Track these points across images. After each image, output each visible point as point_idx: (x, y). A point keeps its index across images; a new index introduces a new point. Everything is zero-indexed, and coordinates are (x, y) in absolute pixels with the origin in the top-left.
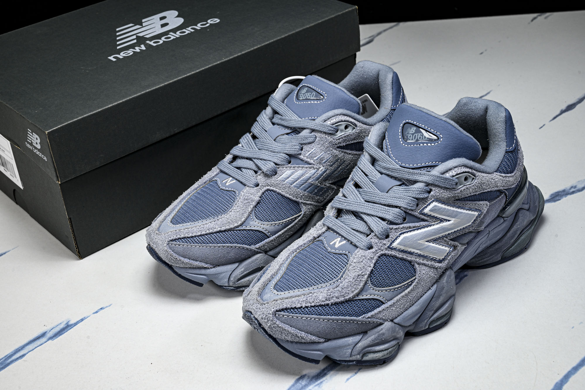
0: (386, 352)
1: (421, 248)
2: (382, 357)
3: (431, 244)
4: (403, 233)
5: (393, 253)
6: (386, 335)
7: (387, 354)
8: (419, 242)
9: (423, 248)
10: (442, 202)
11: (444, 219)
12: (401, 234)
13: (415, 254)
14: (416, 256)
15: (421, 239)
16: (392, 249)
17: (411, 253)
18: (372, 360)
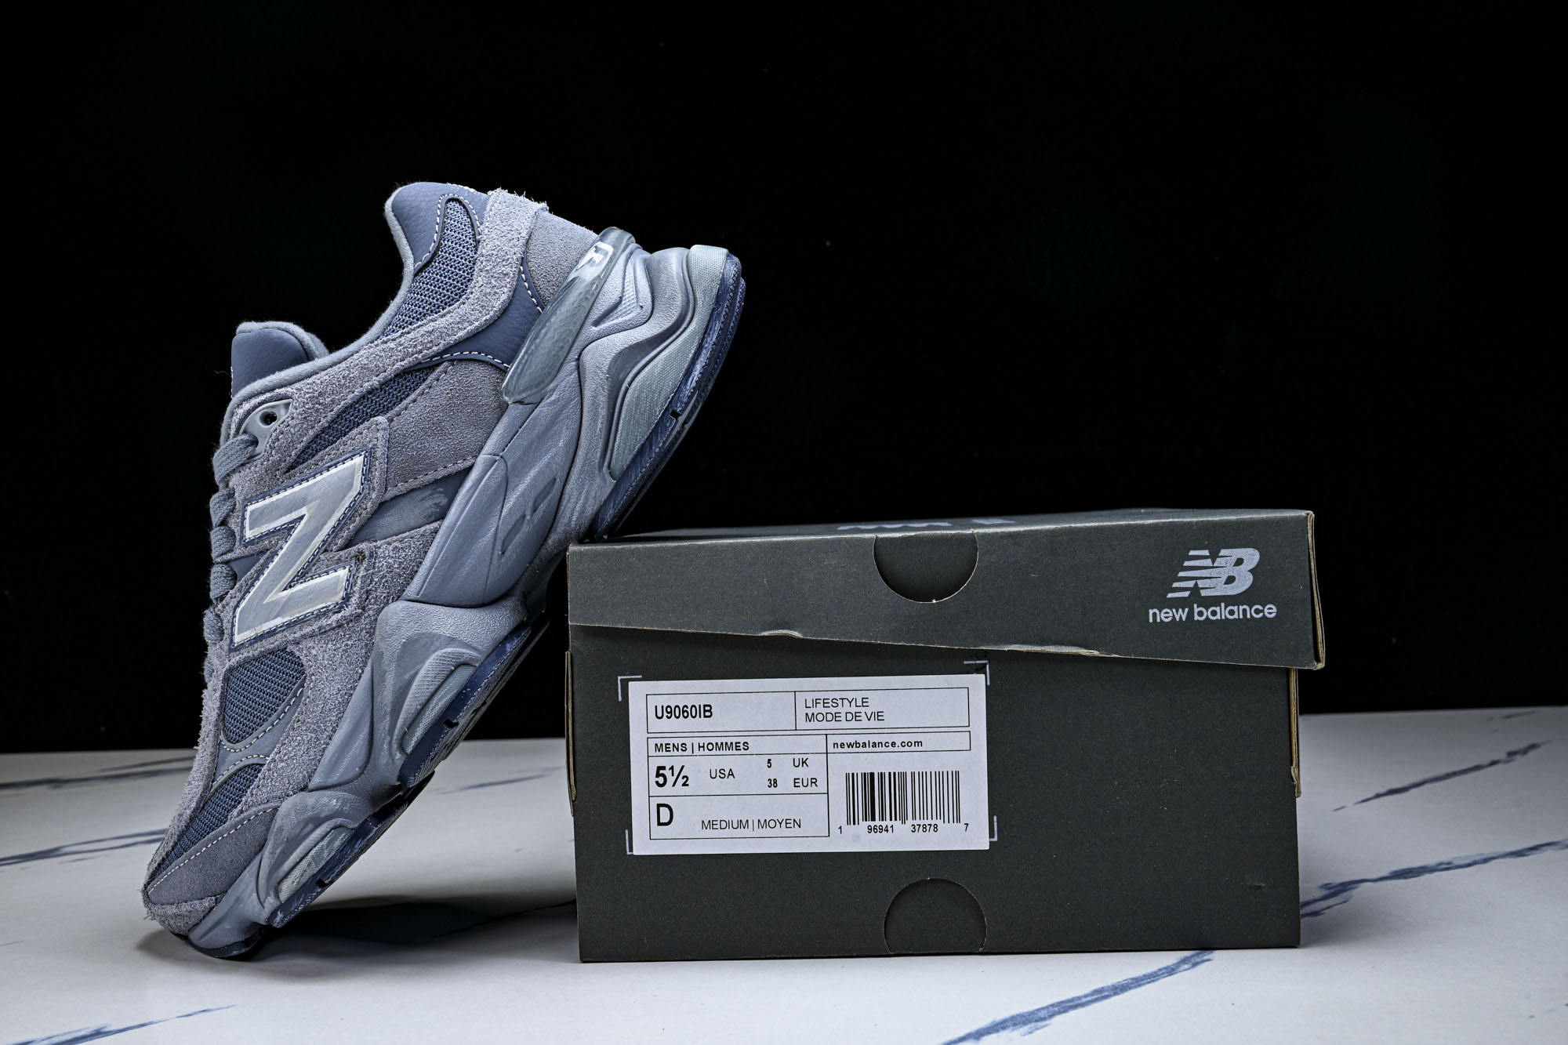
0: (304, 864)
1: (278, 610)
2: (302, 876)
3: (299, 587)
4: (237, 606)
5: (246, 654)
6: (286, 828)
7: (309, 865)
8: (265, 602)
9: (280, 607)
10: (260, 496)
11: (291, 522)
12: (234, 612)
13: (279, 629)
14: (284, 630)
15: (266, 594)
16: (237, 649)
17: (272, 633)
18: (292, 893)
